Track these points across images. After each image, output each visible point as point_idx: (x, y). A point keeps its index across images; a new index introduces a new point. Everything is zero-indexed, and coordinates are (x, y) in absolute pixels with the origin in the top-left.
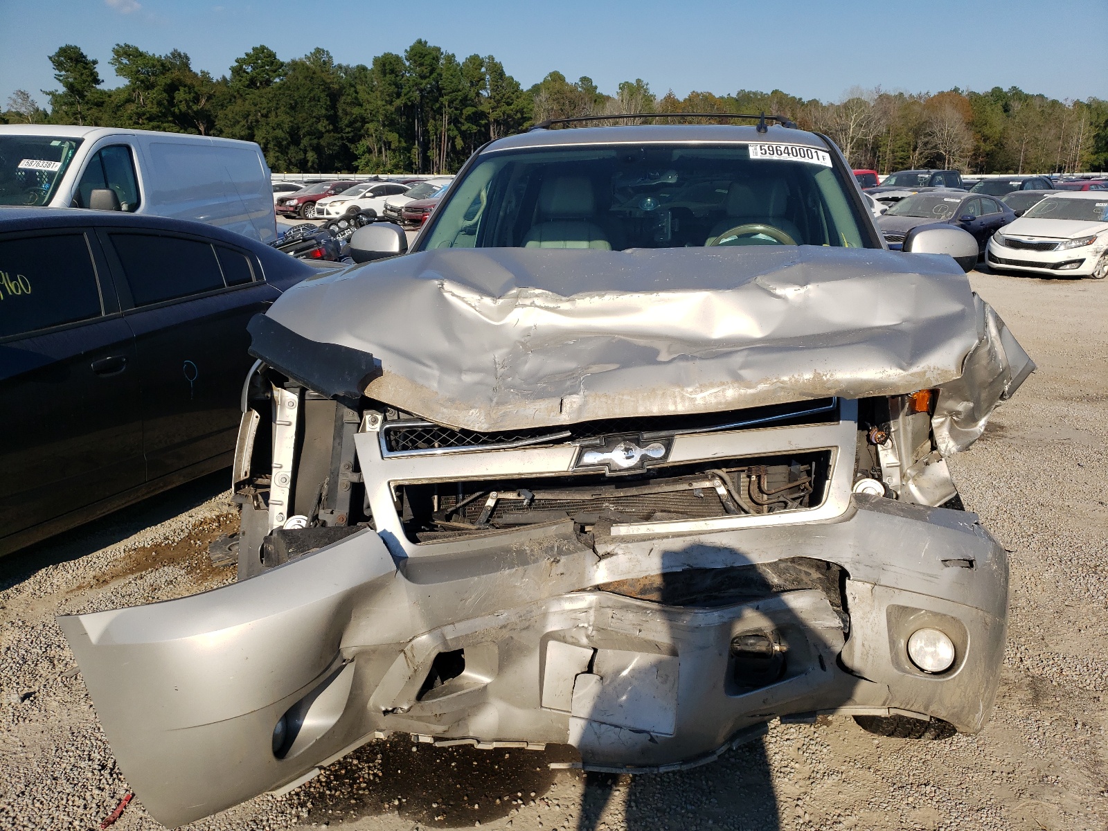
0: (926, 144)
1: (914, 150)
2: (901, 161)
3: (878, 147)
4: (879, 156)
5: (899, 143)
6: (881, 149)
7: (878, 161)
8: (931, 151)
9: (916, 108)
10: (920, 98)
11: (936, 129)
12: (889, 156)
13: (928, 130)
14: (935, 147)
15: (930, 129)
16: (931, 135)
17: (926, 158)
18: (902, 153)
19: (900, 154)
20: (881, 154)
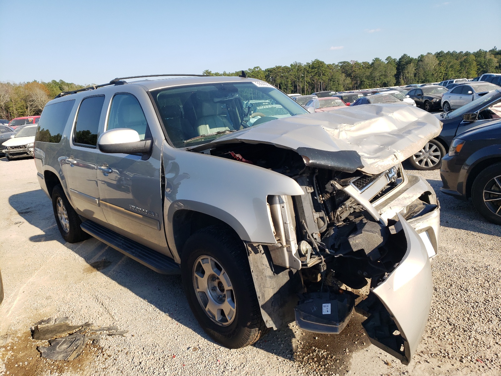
0: (31, 105)
1: (27, 108)
2: (22, 114)
3: (8, 108)
4: (10, 112)
5: (19, 106)
6: (10, 109)
7: (10, 115)
8: (35, 108)
9: (22, 89)
10: (21, 85)
11: (34, 98)
12: (15, 112)
13: (31, 99)
14: (37, 106)
15: (32, 99)
16: (33, 101)
17: (34, 112)
18: (21, 110)
19: (20, 111)
20: (11, 111)
